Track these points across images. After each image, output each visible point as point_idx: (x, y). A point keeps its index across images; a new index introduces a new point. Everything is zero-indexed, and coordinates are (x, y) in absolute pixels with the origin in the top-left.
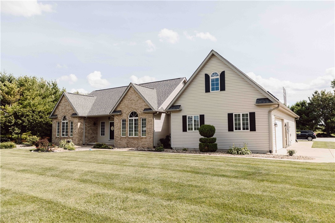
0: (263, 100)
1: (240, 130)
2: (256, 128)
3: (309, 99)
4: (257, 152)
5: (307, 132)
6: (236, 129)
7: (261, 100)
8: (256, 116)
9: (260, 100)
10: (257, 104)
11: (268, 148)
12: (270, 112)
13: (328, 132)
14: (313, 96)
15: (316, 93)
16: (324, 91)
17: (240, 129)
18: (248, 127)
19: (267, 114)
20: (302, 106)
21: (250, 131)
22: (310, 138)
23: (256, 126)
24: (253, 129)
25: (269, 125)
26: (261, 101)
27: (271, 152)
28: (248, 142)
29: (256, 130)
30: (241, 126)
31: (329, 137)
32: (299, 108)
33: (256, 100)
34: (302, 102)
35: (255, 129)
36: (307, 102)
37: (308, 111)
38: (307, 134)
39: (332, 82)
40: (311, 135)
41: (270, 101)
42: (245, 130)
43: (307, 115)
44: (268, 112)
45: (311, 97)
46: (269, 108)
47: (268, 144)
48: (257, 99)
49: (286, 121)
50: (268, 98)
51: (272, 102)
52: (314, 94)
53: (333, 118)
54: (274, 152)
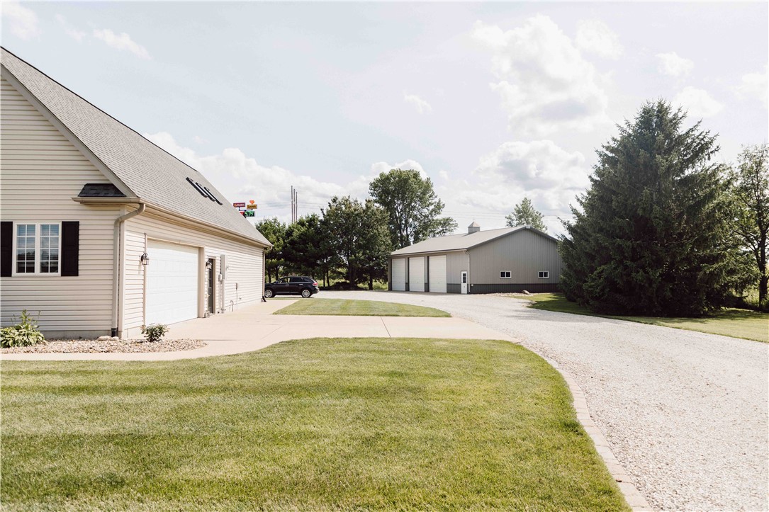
0: (102, 187)
1: (33, 271)
2: (80, 268)
3: (323, 212)
4: (78, 336)
5: (301, 281)
6: (20, 270)
7: (96, 188)
8: (80, 232)
9: (93, 187)
10: (80, 199)
11: (110, 323)
12: (119, 222)
13: (352, 280)
14: (330, 206)
15: (334, 201)
16: (347, 198)
17: (31, 269)
18: (57, 263)
19: (112, 228)
20: (310, 225)
21: (63, 274)
22: (306, 293)
23: (80, 262)
24: (70, 268)
25: (114, 260)
26: (94, 191)
27: (115, 333)
28: (40, 308)
29: (80, 273)
30: (35, 261)
31: (352, 290)
32: (303, 229)
33: (82, 187)
34: (310, 217)
35: (77, 270)
36: (320, 218)
37: (319, 237)
38: (301, 283)
39: (371, 185)
40: (309, 286)
41: (118, 193)
42: (49, 274)
43: (316, 244)
44: (113, 222)
45: (326, 208)
46: (117, 213)
47: (110, 312)
48: (88, 185)
49: (210, 252)
50: (112, 185)
51: (122, 195)
52: (331, 202)
53: (358, 253)
54: (124, 334)
